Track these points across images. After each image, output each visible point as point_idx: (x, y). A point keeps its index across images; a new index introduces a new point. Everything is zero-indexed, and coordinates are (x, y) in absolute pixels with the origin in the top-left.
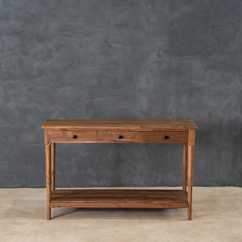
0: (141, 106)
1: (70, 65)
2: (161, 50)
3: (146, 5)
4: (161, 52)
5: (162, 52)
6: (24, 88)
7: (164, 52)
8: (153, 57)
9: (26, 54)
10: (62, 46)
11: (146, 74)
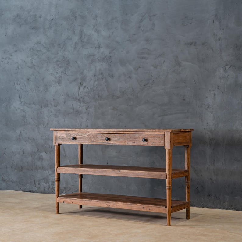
0: (208, 123)
1: (146, 85)
2: (227, 65)
3: (214, 21)
4: (227, 68)
5: (228, 66)
6: (109, 107)
7: (230, 67)
8: (220, 72)
9: (112, 76)
10: (140, 68)
11: (213, 90)
